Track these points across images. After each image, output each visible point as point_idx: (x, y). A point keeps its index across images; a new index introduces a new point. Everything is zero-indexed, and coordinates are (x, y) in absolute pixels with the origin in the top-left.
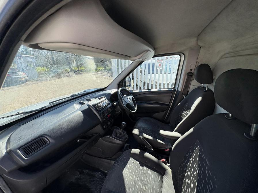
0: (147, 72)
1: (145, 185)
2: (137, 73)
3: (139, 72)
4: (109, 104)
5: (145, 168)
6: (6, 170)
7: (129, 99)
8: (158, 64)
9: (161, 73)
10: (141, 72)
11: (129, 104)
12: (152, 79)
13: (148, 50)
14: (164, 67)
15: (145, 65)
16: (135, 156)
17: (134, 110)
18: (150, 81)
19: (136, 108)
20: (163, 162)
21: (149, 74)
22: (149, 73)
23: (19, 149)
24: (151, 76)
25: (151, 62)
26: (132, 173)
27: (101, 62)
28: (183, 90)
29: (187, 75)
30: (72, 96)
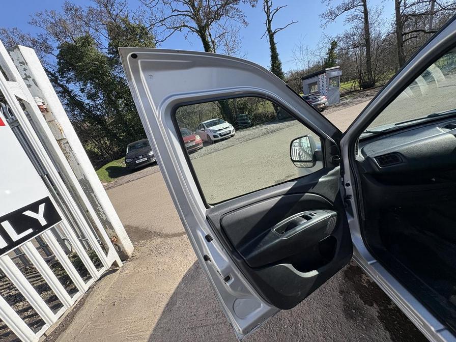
6: (366, 171)
30: (429, 117)
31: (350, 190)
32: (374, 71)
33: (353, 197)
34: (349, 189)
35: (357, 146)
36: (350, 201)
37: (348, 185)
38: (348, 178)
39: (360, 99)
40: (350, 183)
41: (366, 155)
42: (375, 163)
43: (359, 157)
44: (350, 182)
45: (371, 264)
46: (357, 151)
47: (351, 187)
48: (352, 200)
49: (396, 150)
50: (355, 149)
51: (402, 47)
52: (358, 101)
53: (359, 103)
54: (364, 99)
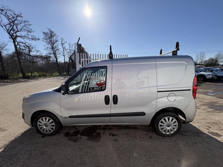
51: (21, 64)
52: (3, 84)
53: (4, 85)
54: (6, 84)
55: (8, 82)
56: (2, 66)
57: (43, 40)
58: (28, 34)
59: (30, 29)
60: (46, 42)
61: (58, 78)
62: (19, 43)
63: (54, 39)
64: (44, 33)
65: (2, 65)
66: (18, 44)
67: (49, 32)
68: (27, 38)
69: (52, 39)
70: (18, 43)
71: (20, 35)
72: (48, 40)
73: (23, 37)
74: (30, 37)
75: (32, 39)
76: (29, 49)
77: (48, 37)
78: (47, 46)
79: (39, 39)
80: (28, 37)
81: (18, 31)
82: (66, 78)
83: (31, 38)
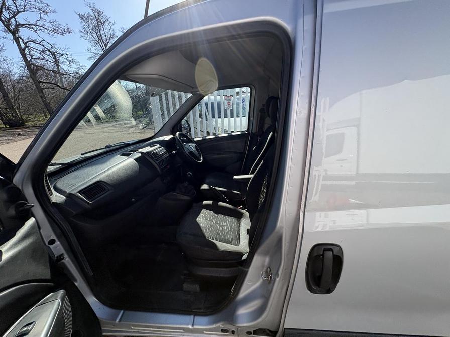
0: (210, 116)
1: (222, 226)
2: (195, 116)
3: (198, 116)
4: (165, 153)
5: (221, 215)
6: (74, 212)
7: (192, 146)
8: (226, 103)
9: (232, 116)
10: (201, 116)
11: (192, 152)
12: (220, 126)
13: (211, 81)
14: (235, 106)
15: (207, 105)
16: (208, 207)
17: (200, 160)
18: (217, 130)
19: (202, 159)
20: (240, 208)
21: (214, 120)
22: (213, 117)
23: (79, 192)
24: (217, 122)
25: (215, 99)
26: (207, 219)
27: (152, 95)
28: (257, 131)
29: (260, 112)
30: (107, 147)
31: (58, 248)
32: (19, 110)
33: (66, 256)
34: (56, 247)
35: (47, 183)
36: (63, 263)
37: (52, 242)
38: (48, 232)
39: (10, 138)
40: (55, 238)
41: (66, 192)
42: (82, 199)
43: (57, 197)
44: (53, 237)
45: (120, 321)
46: (50, 190)
47: (58, 243)
48: (67, 261)
49: (97, 179)
50: (46, 187)
51: (43, 93)
52: (9, 140)
53: (11, 141)
54: (16, 138)
55: (20, 134)
56: (5, 100)
57: (82, 34)
58: (41, 19)
59: (44, 5)
60: (90, 41)
61: (125, 124)
62: (28, 42)
63: (107, 31)
64: (82, 17)
65: (5, 96)
66: (26, 47)
67: (92, 14)
68: (42, 28)
69: (102, 32)
70: (25, 43)
71: (24, 22)
72: (94, 35)
73: (33, 26)
74: (48, 25)
75: (55, 31)
76: (55, 58)
77: (91, 26)
78: (93, 51)
79: (69, 31)
80: (45, 26)
81: (18, 12)
82: (140, 122)
83: (50, 28)
